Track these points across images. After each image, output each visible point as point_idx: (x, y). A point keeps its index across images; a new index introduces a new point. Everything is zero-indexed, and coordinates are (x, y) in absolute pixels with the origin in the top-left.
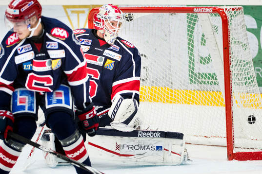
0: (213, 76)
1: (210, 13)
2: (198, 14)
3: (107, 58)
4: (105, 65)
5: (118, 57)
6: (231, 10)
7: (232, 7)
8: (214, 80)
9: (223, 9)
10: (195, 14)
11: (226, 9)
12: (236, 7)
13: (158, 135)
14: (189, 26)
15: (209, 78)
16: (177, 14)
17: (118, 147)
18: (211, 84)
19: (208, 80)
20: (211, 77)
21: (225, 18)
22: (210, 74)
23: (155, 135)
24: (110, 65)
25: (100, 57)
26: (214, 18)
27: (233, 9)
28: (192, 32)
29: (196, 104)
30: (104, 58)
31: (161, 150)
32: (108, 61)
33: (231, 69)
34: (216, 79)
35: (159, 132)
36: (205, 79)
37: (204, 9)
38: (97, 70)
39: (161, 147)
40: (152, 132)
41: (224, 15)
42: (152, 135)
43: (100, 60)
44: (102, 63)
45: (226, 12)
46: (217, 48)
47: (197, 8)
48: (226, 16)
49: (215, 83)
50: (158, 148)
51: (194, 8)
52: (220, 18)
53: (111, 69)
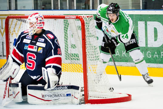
0: (77, 55)
1: (74, 19)
2: (68, 20)
3: (38, 47)
4: (38, 51)
5: (44, 45)
6: (86, 17)
7: (87, 15)
8: (77, 58)
9: (82, 17)
10: (66, 20)
11: (84, 17)
12: (89, 15)
13: (66, 88)
14: (65, 27)
15: (74, 56)
16: (56, 19)
17: (43, 96)
18: (75, 60)
19: (74, 58)
20: (75, 56)
21: (83, 22)
22: (75, 54)
23: (64, 88)
24: (40, 50)
25: (35, 46)
26: (77, 22)
27: (88, 17)
28: (67, 31)
29: (67, 71)
30: (37, 47)
31: (70, 96)
32: (39, 48)
33: (86, 51)
34: (78, 57)
35: (67, 86)
36: (72, 57)
37: (71, 17)
38: (34, 54)
39: (70, 94)
40: (62, 86)
41: (82, 20)
42: (62, 88)
43: (35, 48)
44: (36, 49)
45: (83, 18)
46: (79, 39)
47: (67, 16)
48: (83, 21)
49: (78, 59)
50: (67, 95)
51: (65, 16)
52: (80, 21)
53: (41, 52)
